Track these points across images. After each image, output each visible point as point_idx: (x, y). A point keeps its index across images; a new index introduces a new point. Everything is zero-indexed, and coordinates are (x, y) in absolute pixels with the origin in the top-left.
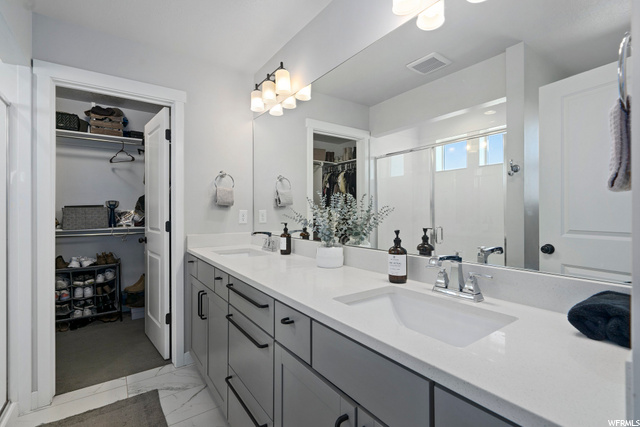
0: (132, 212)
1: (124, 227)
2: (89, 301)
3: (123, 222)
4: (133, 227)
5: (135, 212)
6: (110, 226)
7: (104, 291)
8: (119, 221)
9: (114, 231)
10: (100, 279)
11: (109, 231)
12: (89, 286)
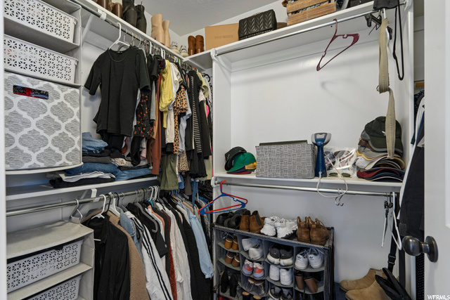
0: (353, 151)
1: (339, 180)
2: (285, 292)
3: (338, 168)
4: (354, 180)
5: (359, 151)
6: (317, 175)
7: (305, 286)
8: (330, 167)
9: (322, 185)
10: (300, 264)
11: (314, 185)
12: (287, 268)
